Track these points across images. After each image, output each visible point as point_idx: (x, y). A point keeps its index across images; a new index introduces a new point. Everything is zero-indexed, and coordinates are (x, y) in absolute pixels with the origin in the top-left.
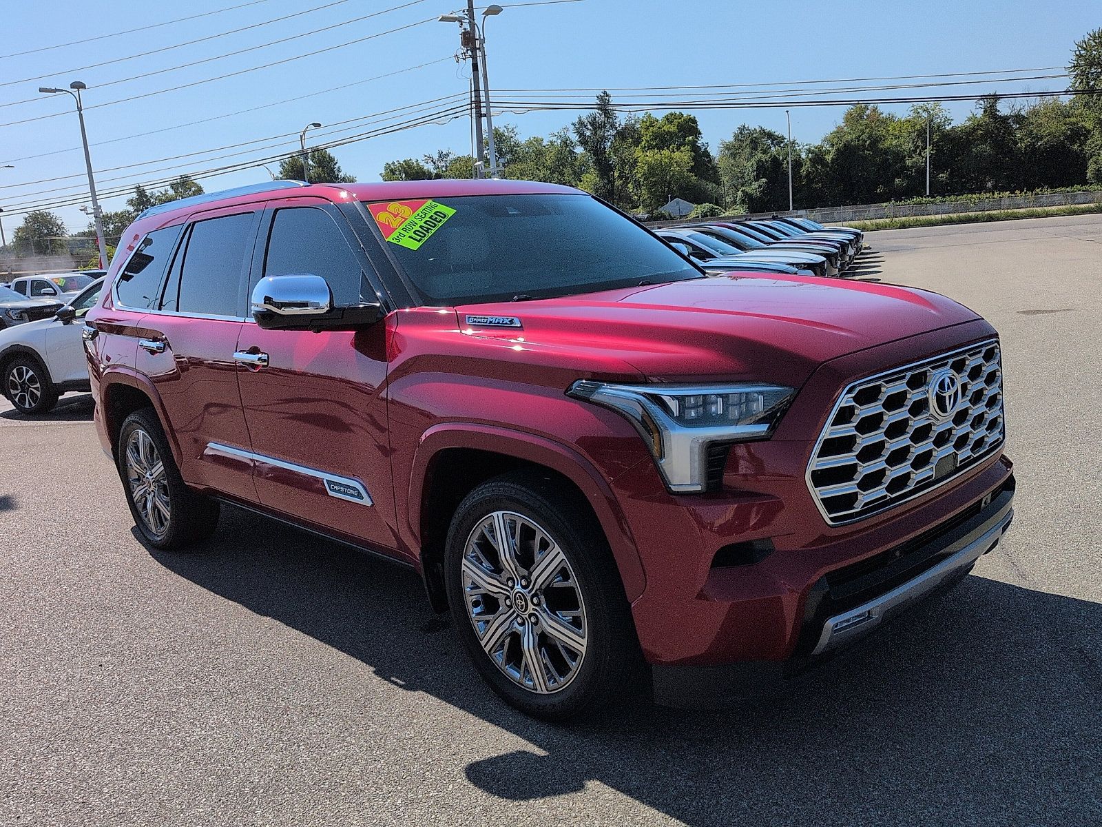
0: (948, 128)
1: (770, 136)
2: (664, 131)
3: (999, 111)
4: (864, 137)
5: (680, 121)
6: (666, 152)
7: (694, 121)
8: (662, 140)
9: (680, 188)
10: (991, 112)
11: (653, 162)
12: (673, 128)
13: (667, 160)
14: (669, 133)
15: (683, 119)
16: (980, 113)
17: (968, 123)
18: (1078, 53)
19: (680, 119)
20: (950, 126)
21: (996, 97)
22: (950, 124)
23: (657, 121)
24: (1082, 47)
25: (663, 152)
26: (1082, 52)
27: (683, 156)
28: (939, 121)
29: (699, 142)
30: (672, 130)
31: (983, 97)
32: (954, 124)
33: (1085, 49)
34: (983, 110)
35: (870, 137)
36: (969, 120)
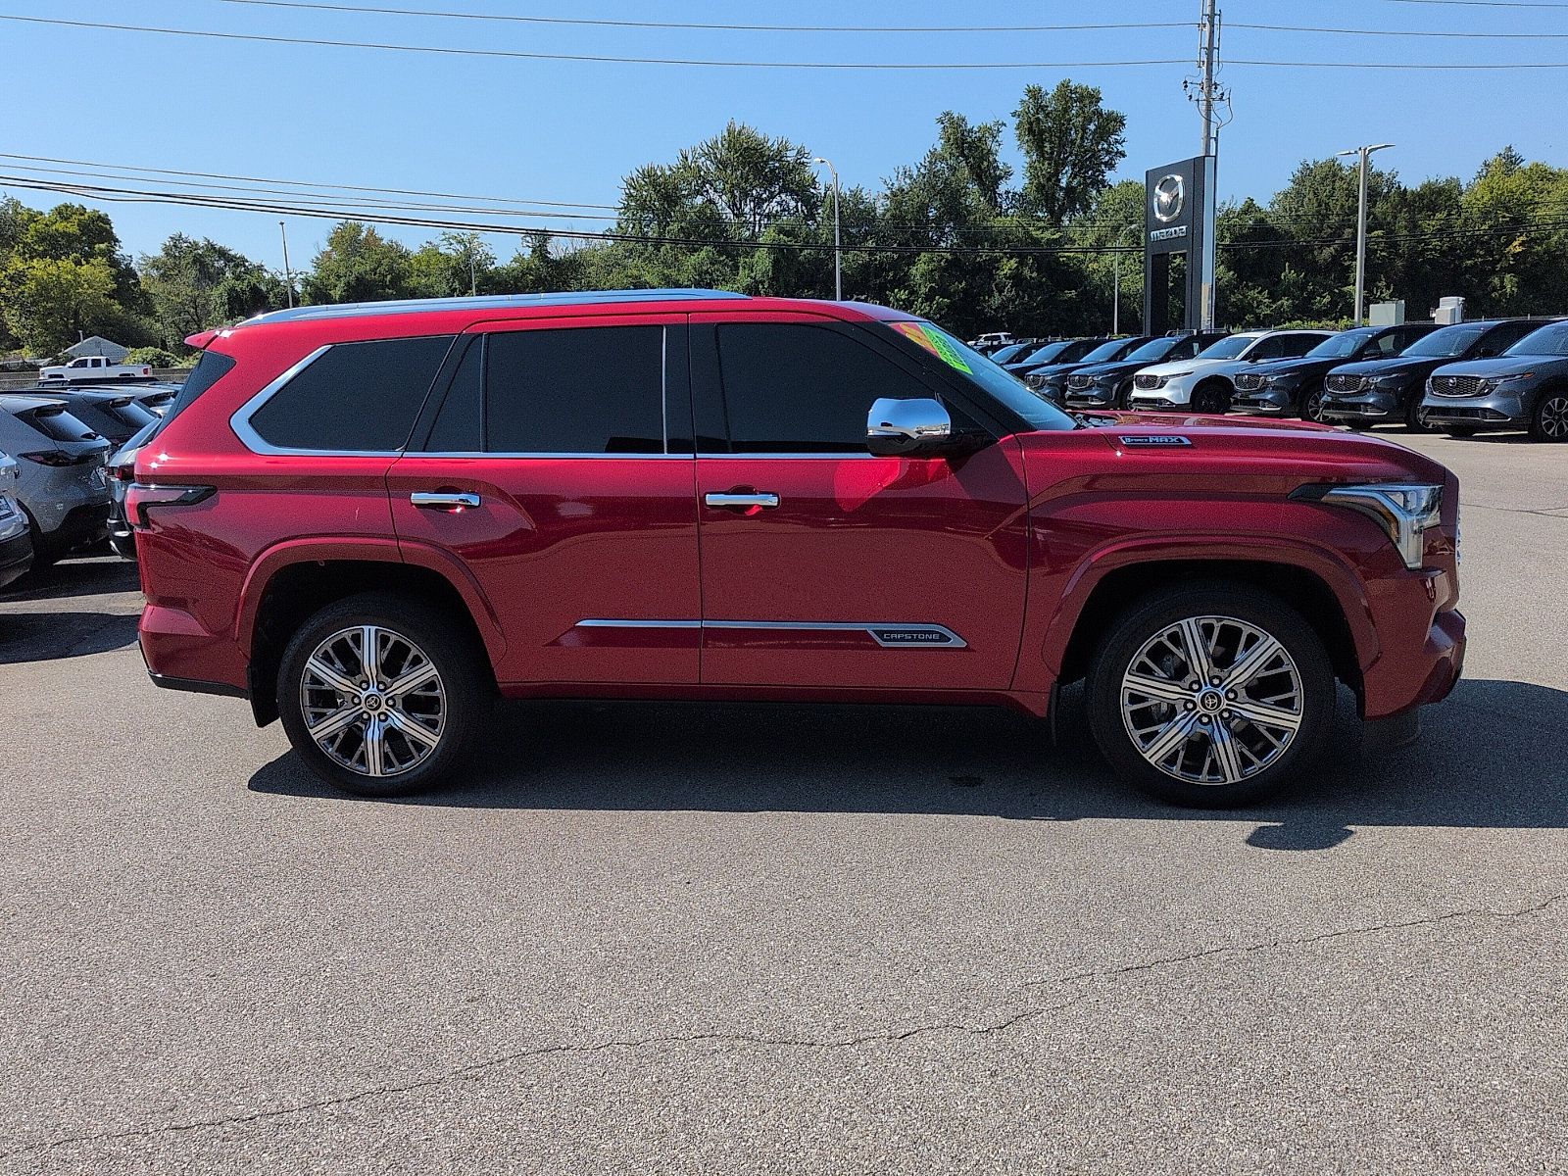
0: (492, 268)
1: (223, 254)
2: (57, 230)
3: (549, 253)
4: (381, 269)
5: (82, 217)
6: (66, 264)
7: (107, 221)
8: (53, 245)
9: (96, 320)
10: (540, 252)
11: (45, 277)
12: (72, 228)
13: (69, 277)
14: (65, 235)
15: (86, 215)
16: (527, 253)
17: (514, 265)
18: (627, 191)
19: (83, 215)
20: (493, 267)
21: (544, 235)
22: (493, 263)
23: (42, 214)
24: (631, 185)
25: (60, 263)
26: (632, 191)
27: (95, 272)
28: (479, 258)
29: (117, 252)
30: (71, 230)
31: (528, 233)
32: (498, 264)
33: (634, 188)
34: (531, 249)
35: (391, 270)
36: (515, 260)
